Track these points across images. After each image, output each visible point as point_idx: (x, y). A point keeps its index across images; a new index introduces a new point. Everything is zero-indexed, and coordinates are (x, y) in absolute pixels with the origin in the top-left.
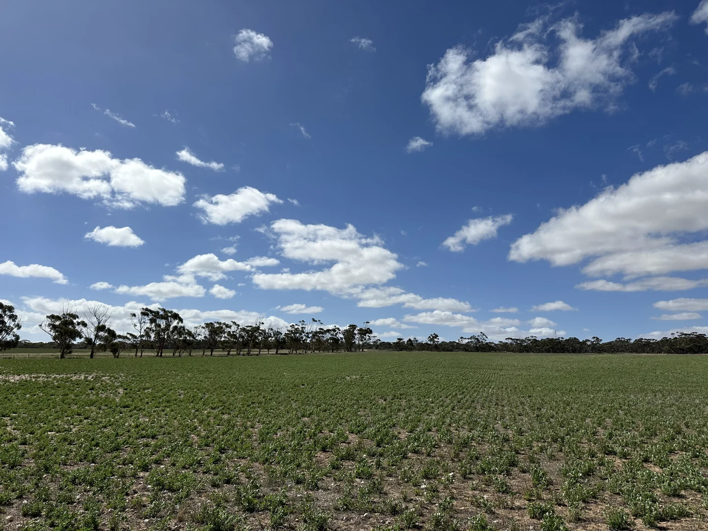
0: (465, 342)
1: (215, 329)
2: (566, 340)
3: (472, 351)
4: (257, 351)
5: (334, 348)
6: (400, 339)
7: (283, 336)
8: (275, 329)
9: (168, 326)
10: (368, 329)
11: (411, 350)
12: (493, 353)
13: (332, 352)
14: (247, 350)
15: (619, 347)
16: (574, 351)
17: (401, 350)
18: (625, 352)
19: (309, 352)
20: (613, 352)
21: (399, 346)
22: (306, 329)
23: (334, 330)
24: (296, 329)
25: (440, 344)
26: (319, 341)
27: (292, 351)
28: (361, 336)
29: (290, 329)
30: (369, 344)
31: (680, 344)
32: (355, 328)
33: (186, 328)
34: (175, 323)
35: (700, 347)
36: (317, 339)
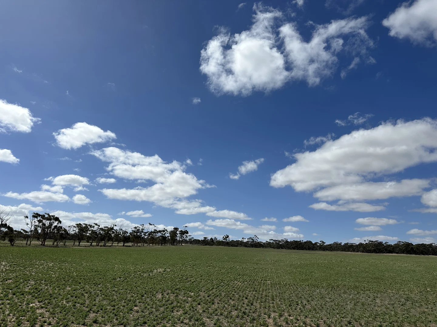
0: (245, 240)
1: (83, 229)
2: (304, 242)
3: (249, 247)
4: (110, 243)
5: (163, 242)
6: (205, 238)
7: (128, 234)
8: (124, 229)
9: (51, 224)
10: (186, 230)
11: (212, 245)
12: (261, 249)
13: (161, 245)
14: (104, 242)
15: (335, 247)
16: (309, 249)
17: (206, 245)
18: (338, 251)
19: (146, 245)
20: (331, 251)
21: (205, 242)
22: (145, 230)
23: (164, 231)
24: (138, 230)
25: (230, 242)
26: (153, 238)
27: (134, 244)
28: (181, 235)
29: (134, 229)
30: (186, 241)
31: (369, 247)
32: (178, 230)
33: (63, 227)
34: (56, 223)
35: (380, 249)
36: (151, 237)
